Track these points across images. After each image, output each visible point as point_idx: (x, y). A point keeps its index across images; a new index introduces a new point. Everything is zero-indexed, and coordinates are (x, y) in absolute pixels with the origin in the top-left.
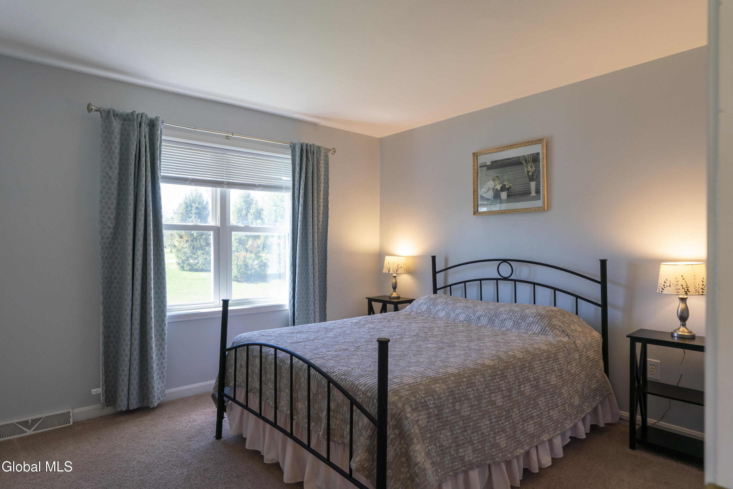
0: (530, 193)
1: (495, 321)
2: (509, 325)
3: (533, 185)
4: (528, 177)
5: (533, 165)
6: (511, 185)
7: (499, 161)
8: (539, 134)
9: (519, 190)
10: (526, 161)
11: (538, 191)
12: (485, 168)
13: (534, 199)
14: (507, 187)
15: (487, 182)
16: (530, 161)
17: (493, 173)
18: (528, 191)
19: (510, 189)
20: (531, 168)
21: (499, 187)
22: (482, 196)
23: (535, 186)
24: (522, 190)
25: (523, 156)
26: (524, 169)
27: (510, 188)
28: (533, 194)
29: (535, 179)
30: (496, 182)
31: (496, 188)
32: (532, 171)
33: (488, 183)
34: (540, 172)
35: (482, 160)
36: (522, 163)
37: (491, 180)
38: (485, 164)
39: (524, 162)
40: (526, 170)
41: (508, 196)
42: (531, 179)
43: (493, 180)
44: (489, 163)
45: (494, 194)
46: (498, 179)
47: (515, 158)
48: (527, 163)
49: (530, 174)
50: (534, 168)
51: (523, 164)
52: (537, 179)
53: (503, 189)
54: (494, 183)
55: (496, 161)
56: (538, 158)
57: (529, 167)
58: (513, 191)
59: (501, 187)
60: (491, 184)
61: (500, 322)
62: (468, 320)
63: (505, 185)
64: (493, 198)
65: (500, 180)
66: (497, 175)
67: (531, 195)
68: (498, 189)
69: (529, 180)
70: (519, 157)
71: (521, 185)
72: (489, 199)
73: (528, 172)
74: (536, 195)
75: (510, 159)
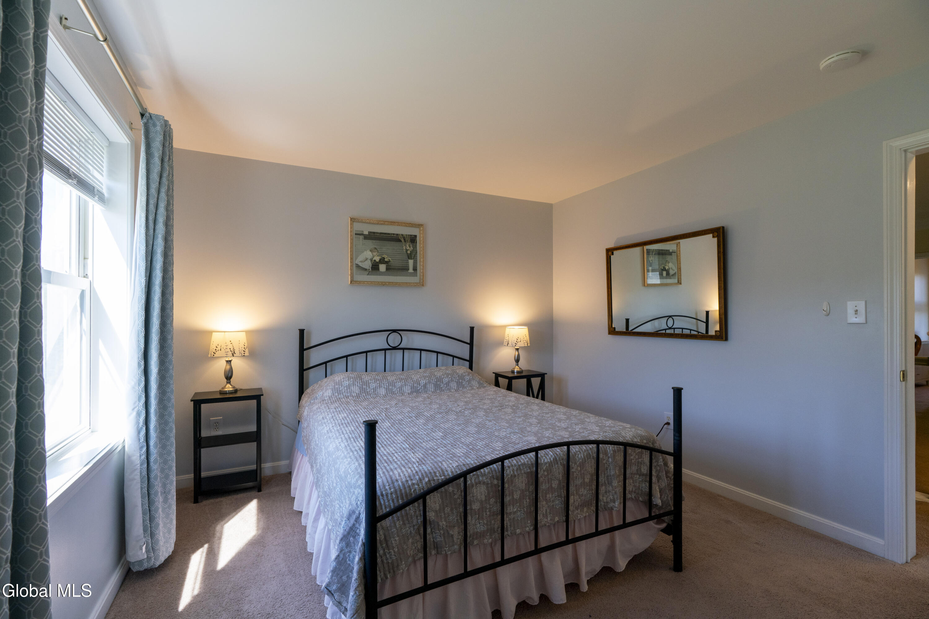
0: (408, 269)
1: (441, 385)
2: (454, 386)
3: (411, 262)
4: (406, 255)
5: (411, 245)
6: (390, 259)
7: (377, 233)
8: (416, 219)
9: (398, 265)
10: (405, 240)
11: (415, 269)
12: (362, 237)
13: (411, 275)
14: (386, 260)
15: (363, 252)
16: (408, 241)
17: (371, 244)
18: (406, 268)
19: (390, 263)
20: (409, 247)
21: (377, 259)
22: (358, 265)
23: (412, 264)
24: (401, 265)
25: (402, 235)
26: (403, 247)
27: (389, 261)
28: (411, 270)
29: (413, 257)
30: (375, 254)
31: (374, 259)
32: (411, 250)
33: (365, 253)
34: (417, 253)
35: (359, 227)
36: (400, 241)
37: (368, 251)
38: (362, 232)
39: (403, 240)
40: (404, 248)
41: (387, 269)
42: (409, 257)
43: (371, 251)
44: (366, 233)
45: (372, 265)
46: (376, 250)
47: (394, 234)
48: (405, 242)
49: (409, 252)
50: (412, 248)
51: (402, 242)
52: (415, 258)
53: (382, 261)
54: (373, 255)
55: (374, 233)
56: (415, 240)
57: (408, 246)
58: (392, 265)
59: (380, 260)
60: (368, 254)
61: (446, 386)
62: (415, 390)
63: (384, 258)
64: (370, 268)
65: (378, 252)
66: (375, 247)
67: (409, 271)
68: (377, 261)
69: (407, 257)
70: (397, 235)
71: (400, 261)
72: (366, 269)
73: (407, 250)
74: (413, 271)
75: (389, 234)
